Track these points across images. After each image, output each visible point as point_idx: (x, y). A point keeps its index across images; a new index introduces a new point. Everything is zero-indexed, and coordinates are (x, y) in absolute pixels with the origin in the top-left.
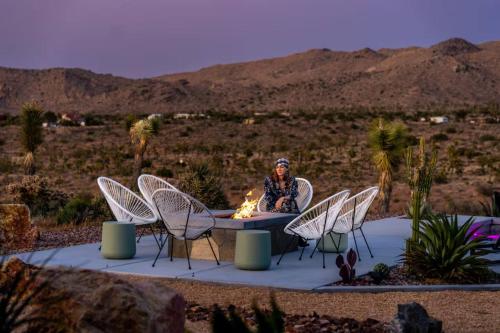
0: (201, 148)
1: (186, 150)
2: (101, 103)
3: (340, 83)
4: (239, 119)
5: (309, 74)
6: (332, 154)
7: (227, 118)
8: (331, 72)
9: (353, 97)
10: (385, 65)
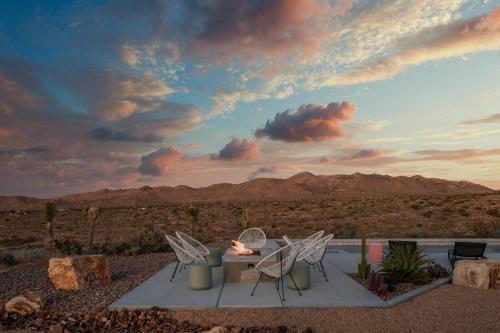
0: (68, 220)
1: (63, 221)
2: (31, 207)
3: (112, 199)
4: (81, 210)
5: (102, 197)
6: (113, 220)
7: (77, 210)
8: (109, 196)
9: (116, 203)
10: (126, 193)
